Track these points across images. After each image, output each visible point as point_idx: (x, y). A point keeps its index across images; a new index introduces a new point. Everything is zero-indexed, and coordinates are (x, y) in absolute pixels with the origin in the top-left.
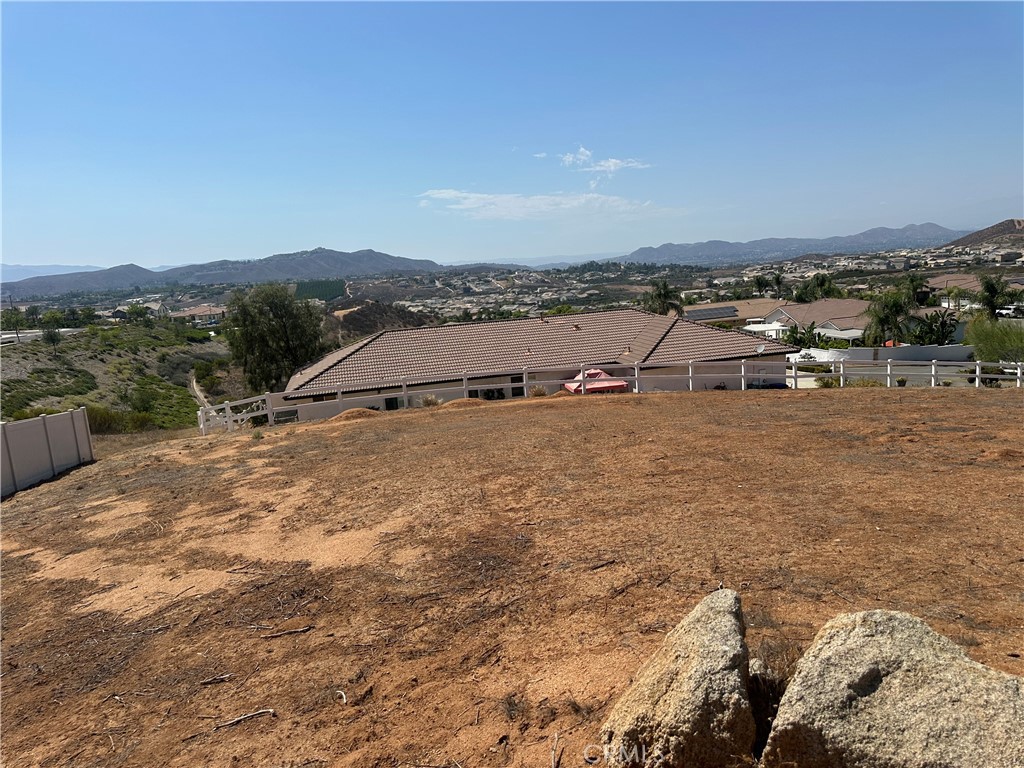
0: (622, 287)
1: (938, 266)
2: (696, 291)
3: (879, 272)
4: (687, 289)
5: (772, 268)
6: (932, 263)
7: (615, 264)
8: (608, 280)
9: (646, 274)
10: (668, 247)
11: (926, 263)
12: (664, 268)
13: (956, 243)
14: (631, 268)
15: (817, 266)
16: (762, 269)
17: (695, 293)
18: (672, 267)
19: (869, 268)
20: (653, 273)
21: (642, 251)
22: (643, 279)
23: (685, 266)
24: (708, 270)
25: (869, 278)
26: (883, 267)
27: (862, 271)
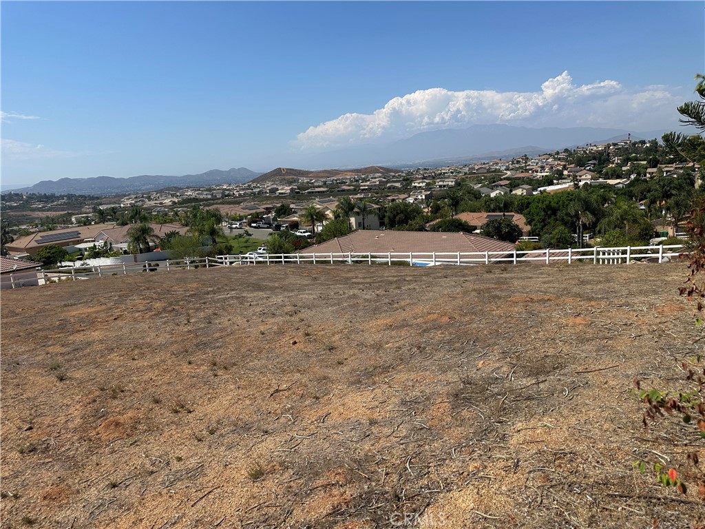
0: (24, 213)
1: (240, 195)
2: (84, 215)
3: (207, 200)
4: (78, 214)
5: (143, 197)
6: (237, 195)
7: (17, 195)
8: (11, 208)
9: (46, 202)
10: (65, 181)
11: (234, 194)
12: (62, 197)
13: (253, 181)
14: (32, 197)
15: (173, 195)
16: (136, 198)
17: (83, 217)
18: (70, 197)
19: (201, 197)
20: (53, 202)
21: (43, 183)
22: (43, 207)
23: (80, 196)
24: (98, 198)
25: (201, 203)
26: (209, 197)
27: (197, 199)
